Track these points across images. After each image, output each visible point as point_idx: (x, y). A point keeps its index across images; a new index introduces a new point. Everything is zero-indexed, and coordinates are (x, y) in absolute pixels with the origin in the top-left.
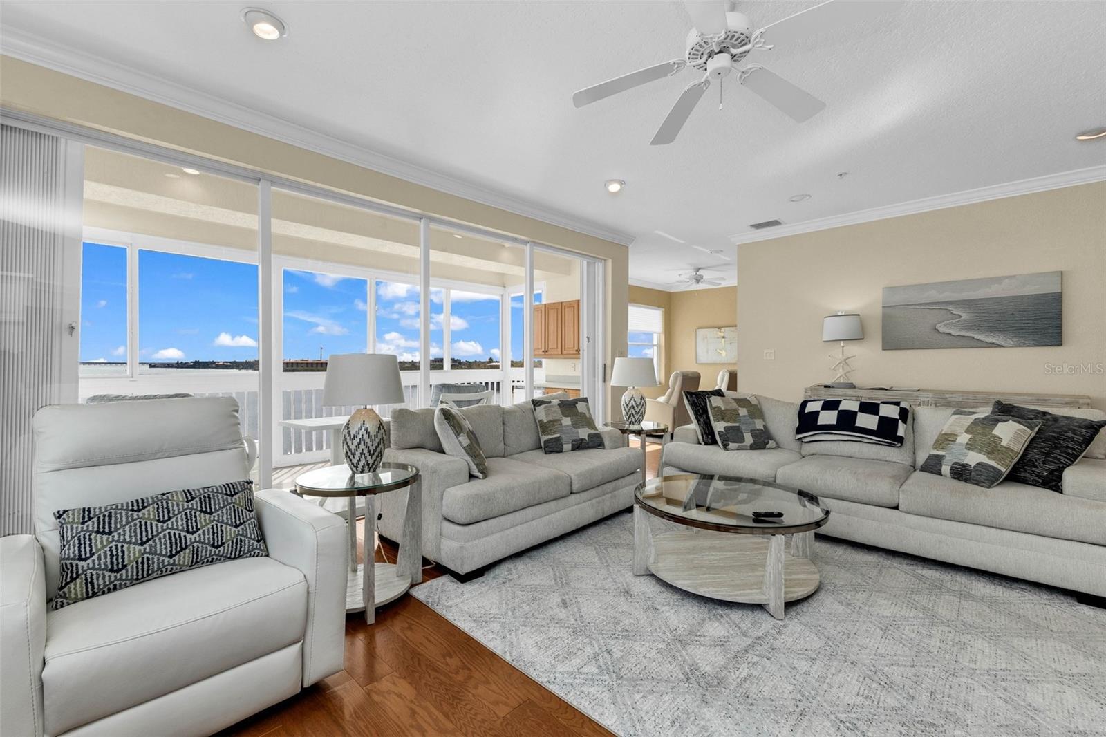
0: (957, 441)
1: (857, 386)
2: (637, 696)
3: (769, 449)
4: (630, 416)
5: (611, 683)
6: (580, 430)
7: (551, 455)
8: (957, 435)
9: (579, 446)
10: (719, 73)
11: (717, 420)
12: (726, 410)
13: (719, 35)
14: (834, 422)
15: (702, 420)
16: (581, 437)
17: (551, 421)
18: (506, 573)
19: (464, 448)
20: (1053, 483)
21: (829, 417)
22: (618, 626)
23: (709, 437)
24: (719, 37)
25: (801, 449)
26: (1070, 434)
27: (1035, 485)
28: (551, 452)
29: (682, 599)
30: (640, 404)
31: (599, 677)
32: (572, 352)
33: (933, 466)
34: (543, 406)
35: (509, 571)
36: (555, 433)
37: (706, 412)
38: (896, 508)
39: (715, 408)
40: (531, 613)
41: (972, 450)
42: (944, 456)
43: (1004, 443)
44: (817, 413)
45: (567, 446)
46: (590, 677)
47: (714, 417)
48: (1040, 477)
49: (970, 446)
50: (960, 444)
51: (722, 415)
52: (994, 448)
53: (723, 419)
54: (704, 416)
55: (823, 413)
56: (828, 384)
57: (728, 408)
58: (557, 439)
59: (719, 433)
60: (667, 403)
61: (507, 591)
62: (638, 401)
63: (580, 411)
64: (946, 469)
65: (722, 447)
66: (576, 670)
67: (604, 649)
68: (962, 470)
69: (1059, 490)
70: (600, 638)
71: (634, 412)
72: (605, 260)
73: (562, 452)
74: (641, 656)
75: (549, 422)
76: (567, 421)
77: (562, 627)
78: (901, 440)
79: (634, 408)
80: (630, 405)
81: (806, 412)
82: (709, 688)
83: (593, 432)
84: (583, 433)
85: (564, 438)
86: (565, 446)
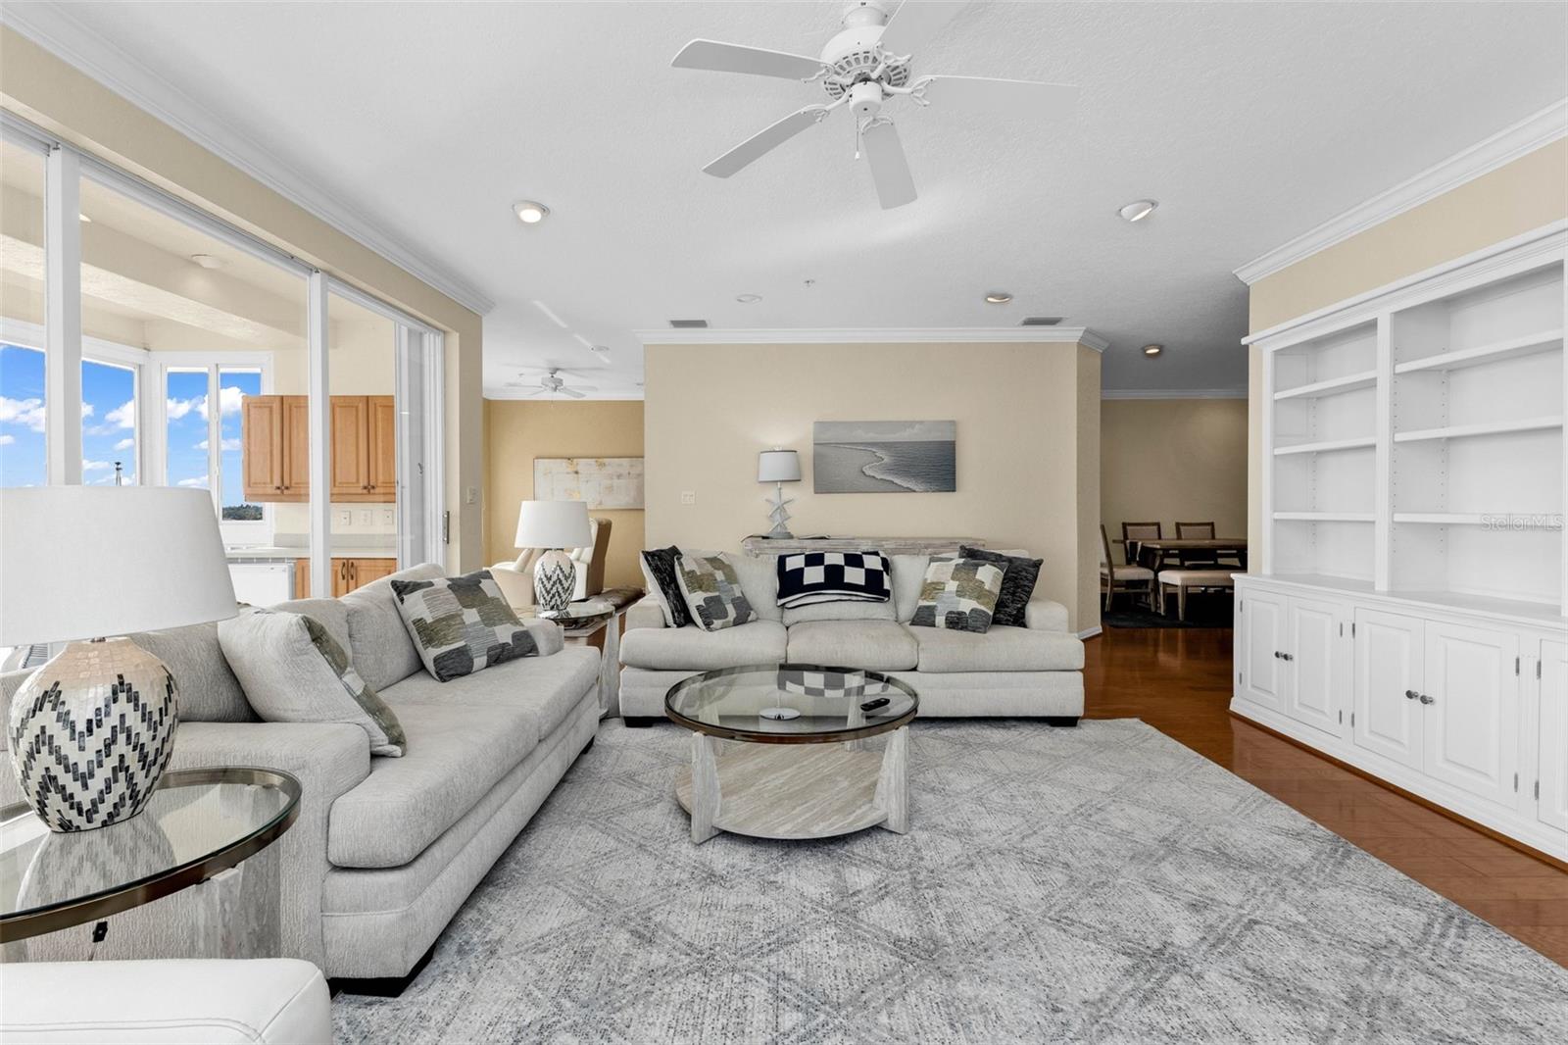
0: (946, 590)
1: (795, 536)
2: (883, 1019)
3: (751, 621)
4: (554, 596)
5: (836, 1022)
6: (498, 629)
7: (452, 681)
8: (943, 583)
9: (500, 656)
10: (866, 109)
11: (692, 590)
12: (702, 575)
13: (898, 58)
14: (821, 580)
15: (671, 592)
16: (501, 642)
17: (443, 619)
18: (479, 933)
19: (358, 699)
20: (1019, 620)
21: (814, 575)
22: (754, 933)
23: (682, 616)
24: (896, 61)
25: (782, 617)
26: (1024, 573)
27: (1007, 625)
28: (452, 676)
29: (786, 854)
30: (570, 575)
31: (814, 1023)
32: (352, 491)
33: (924, 618)
34: (419, 593)
35: (478, 924)
36: (455, 639)
37: (674, 579)
38: (915, 669)
39: (688, 573)
40: (604, 982)
41: (964, 596)
42: (935, 606)
43: (987, 587)
44: (801, 571)
45: (480, 661)
46: (803, 1031)
47: (688, 586)
48: (1010, 615)
49: (960, 593)
50: (950, 592)
51: (696, 582)
52: (979, 593)
53: (700, 588)
54: (673, 585)
55: (807, 570)
56: (764, 535)
57: (704, 572)
58: (462, 652)
59: (698, 608)
60: (522, 572)
61: (516, 965)
62: (567, 570)
63: (489, 596)
64: (940, 620)
65: (704, 628)
66: (775, 1034)
67: (773, 977)
68: (958, 619)
69: (1024, 626)
70: (751, 963)
71: (560, 589)
72: (444, 332)
73: (468, 673)
74: (826, 959)
75: (438, 621)
76: (471, 616)
77: (681, 976)
78: (887, 593)
79: (560, 582)
80: (554, 578)
81: (787, 570)
82: (934, 957)
83: (518, 629)
84: (504, 634)
85: (474, 646)
86: (475, 660)
